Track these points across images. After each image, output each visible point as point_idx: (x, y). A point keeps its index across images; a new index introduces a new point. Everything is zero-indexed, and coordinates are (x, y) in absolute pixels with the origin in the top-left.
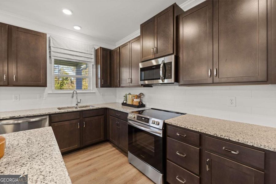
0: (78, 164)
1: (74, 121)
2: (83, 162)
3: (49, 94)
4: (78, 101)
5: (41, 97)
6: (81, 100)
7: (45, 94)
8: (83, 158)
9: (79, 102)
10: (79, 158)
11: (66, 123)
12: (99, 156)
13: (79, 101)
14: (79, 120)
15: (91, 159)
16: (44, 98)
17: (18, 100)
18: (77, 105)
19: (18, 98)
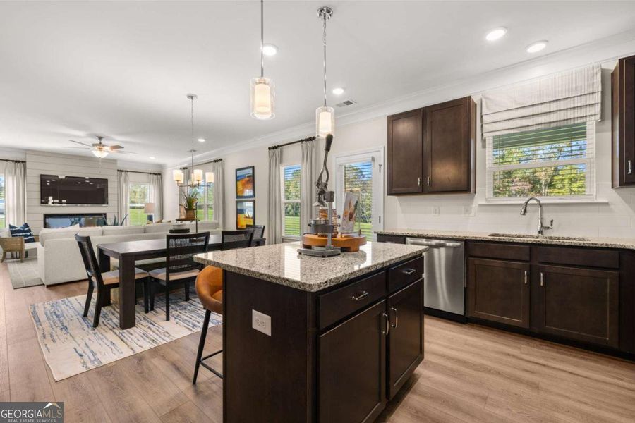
0: (509, 355)
1: (515, 264)
2: (522, 359)
3: (480, 205)
4: (545, 225)
5: (467, 211)
6: (552, 221)
7: (474, 206)
8: (527, 354)
9: (548, 228)
10: (519, 348)
11: (498, 263)
12: (571, 373)
13: (547, 224)
14: (528, 264)
15: (544, 365)
16: (472, 215)
17: (437, 215)
18: (540, 232)
19: (438, 211)
